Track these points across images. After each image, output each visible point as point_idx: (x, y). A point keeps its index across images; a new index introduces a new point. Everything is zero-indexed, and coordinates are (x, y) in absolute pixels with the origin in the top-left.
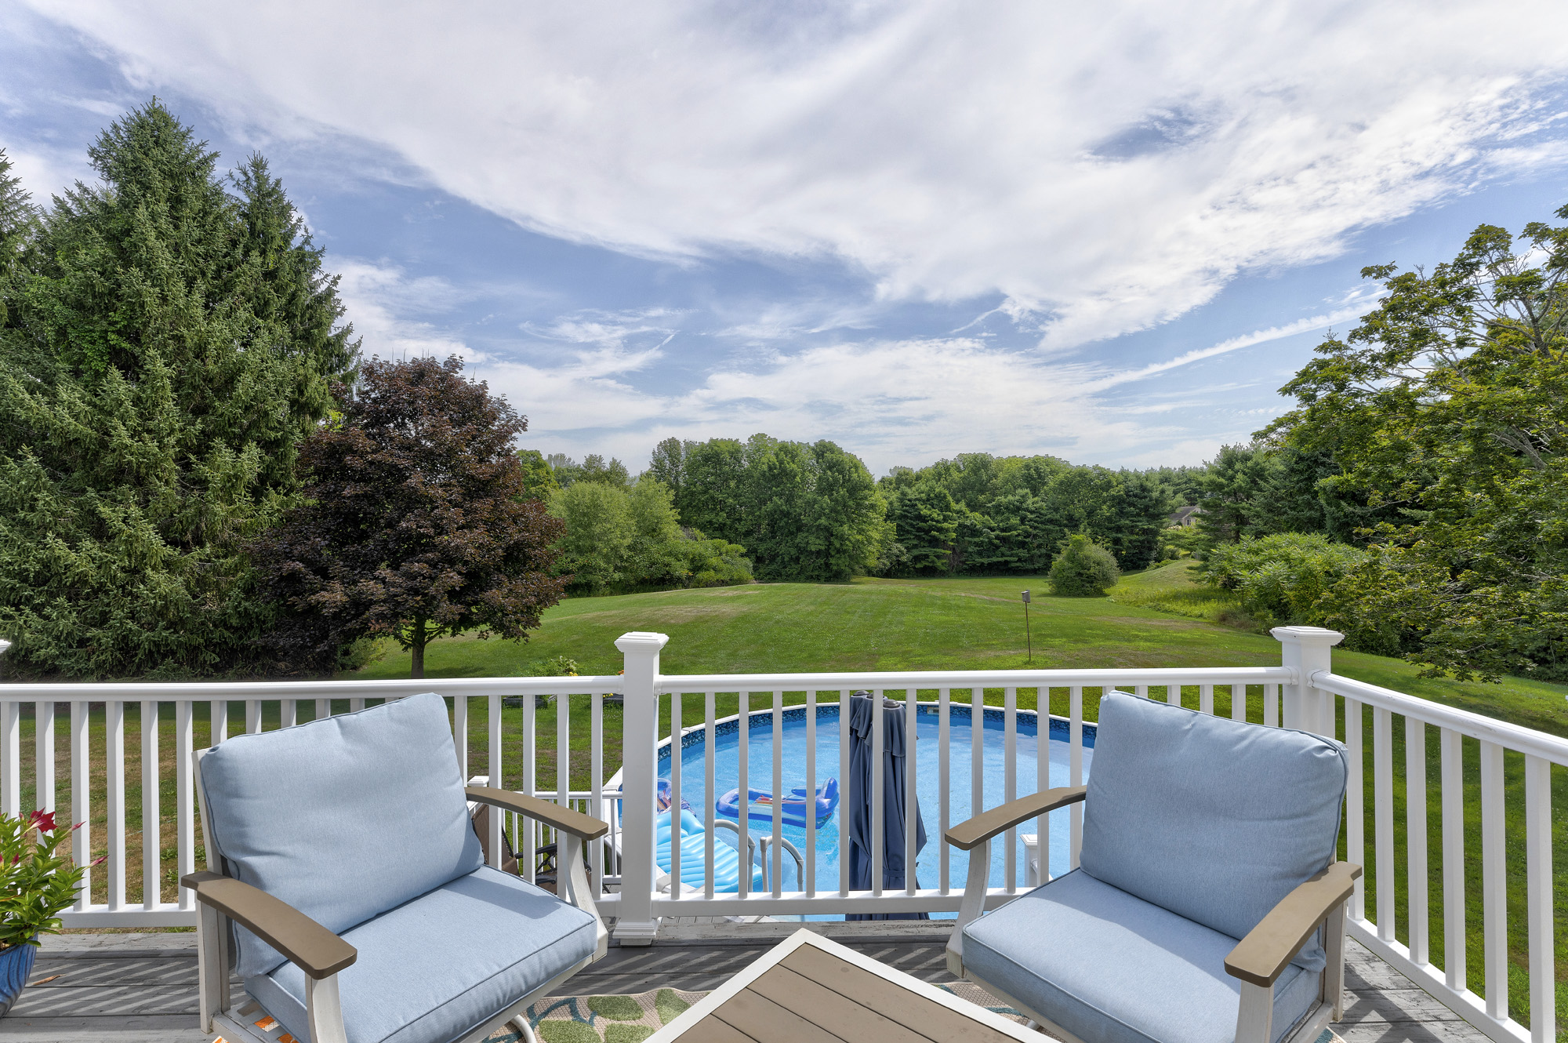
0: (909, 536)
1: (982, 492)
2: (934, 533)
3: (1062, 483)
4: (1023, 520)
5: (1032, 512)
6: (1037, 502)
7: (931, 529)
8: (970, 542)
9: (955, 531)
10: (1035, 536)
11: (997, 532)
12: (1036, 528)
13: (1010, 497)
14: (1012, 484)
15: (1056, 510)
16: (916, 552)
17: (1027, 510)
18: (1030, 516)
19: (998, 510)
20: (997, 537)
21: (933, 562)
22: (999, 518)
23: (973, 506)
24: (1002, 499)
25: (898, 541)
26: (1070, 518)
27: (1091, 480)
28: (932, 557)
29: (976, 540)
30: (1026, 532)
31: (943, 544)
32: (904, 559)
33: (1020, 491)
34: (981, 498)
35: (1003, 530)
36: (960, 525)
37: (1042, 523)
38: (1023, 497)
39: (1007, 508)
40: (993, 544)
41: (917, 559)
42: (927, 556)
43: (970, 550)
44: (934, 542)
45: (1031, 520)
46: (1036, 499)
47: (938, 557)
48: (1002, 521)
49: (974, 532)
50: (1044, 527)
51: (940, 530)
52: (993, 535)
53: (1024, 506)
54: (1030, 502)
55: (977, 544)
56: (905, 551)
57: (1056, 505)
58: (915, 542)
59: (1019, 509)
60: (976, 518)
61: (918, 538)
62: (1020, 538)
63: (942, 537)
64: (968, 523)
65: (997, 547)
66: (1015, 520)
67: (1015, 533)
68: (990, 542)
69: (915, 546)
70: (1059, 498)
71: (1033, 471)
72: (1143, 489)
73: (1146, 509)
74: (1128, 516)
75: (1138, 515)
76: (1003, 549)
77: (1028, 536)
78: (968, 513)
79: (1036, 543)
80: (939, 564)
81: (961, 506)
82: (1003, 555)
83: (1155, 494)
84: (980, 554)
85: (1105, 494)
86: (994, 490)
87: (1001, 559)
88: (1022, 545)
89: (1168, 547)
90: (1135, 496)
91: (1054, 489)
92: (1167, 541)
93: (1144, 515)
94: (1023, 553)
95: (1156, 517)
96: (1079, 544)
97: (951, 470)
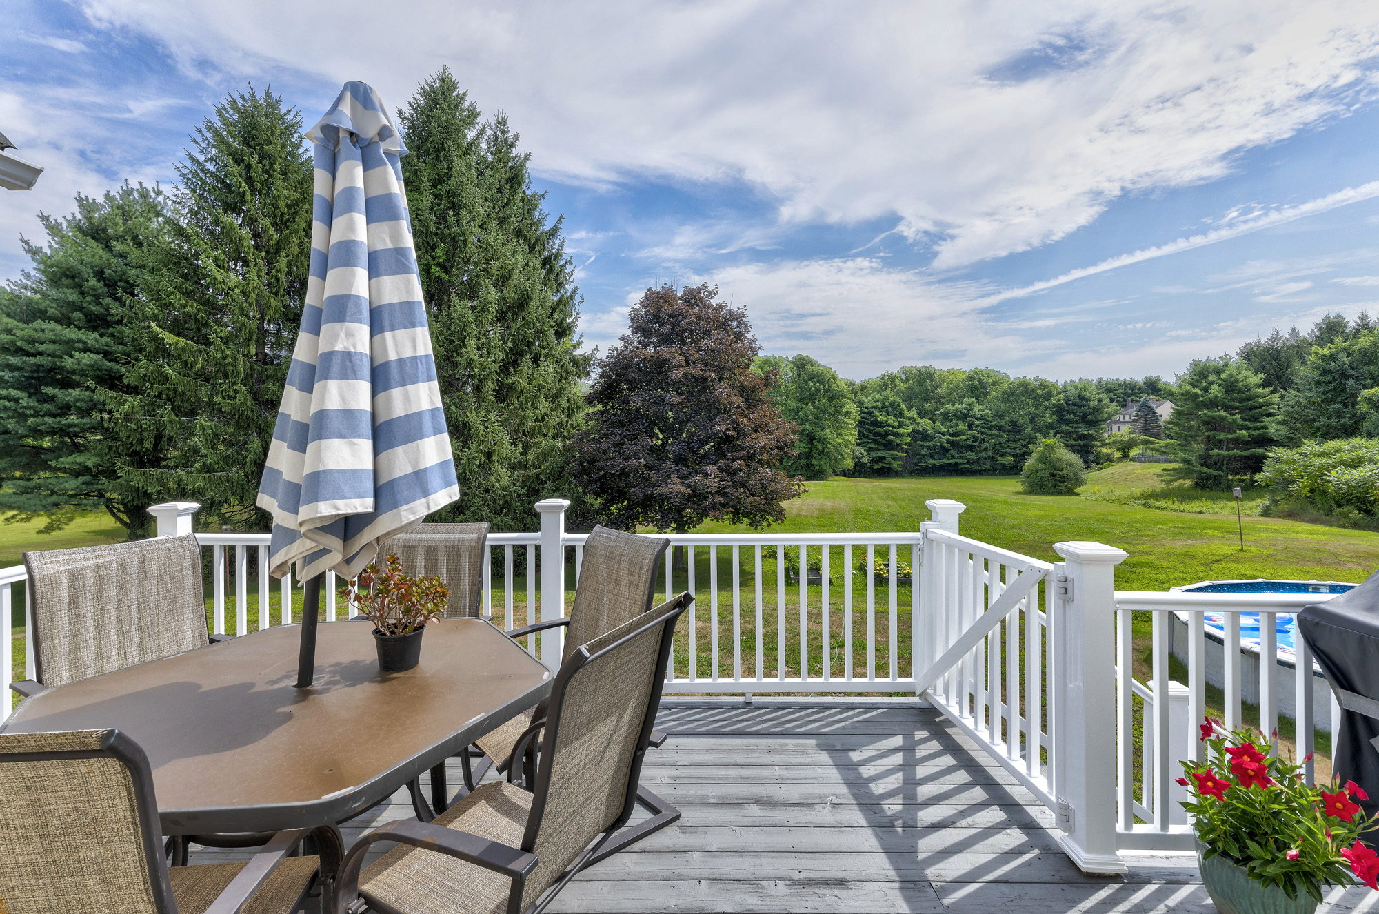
0: (866, 440)
1: (926, 400)
2: (891, 437)
3: (1005, 392)
4: (970, 426)
5: (978, 419)
6: (982, 410)
7: (887, 434)
8: (921, 445)
9: (909, 435)
10: (983, 441)
11: (948, 437)
12: (982, 433)
13: (957, 405)
14: (956, 394)
15: (1001, 417)
16: (874, 454)
17: (974, 417)
18: (977, 422)
19: (946, 417)
20: (948, 442)
21: (889, 463)
22: (949, 424)
23: (922, 414)
24: (950, 407)
25: (858, 444)
26: (1014, 424)
27: (1033, 390)
28: (889, 459)
29: (928, 443)
30: (974, 436)
31: (898, 447)
32: (865, 460)
33: (966, 400)
34: (927, 406)
35: (952, 435)
36: (913, 430)
37: (987, 428)
38: (970, 405)
39: (955, 415)
40: (944, 448)
41: (875, 461)
42: (884, 458)
43: (923, 452)
44: (889, 446)
45: (978, 426)
46: (981, 407)
47: (894, 459)
48: (951, 427)
49: (925, 436)
50: (990, 432)
51: (895, 434)
52: (944, 439)
53: (971, 413)
54: (977, 409)
55: (929, 448)
56: (865, 453)
57: (1000, 413)
58: (873, 446)
59: (966, 416)
60: (925, 424)
61: (874, 441)
62: (969, 442)
63: (898, 441)
64: (920, 428)
65: (949, 450)
66: (963, 426)
67: (965, 437)
68: (942, 446)
69: (871, 449)
70: (1002, 406)
71: (976, 382)
72: (1081, 398)
73: (1084, 417)
74: (1067, 422)
75: (1077, 422)
76: (952, 452)
77: (976, 441)
78: (919, 420)
79: (983, 446)
80: (895, 465)
81: (913, 413)
82: (953, 457)
83: (1093, 404)
84: (932, 456)
85: (1047, 403)
86: (939, 400)
87: (951, 461)
88: (971, 448)
89: (1104, 451)
90: (1074, 404)
91: (997, 398)
92: (1104, 445)
93: (1083, 422)
94: (971, 455)
95: (1094, 424)
96: (1051, 448)
97: (897, 381)
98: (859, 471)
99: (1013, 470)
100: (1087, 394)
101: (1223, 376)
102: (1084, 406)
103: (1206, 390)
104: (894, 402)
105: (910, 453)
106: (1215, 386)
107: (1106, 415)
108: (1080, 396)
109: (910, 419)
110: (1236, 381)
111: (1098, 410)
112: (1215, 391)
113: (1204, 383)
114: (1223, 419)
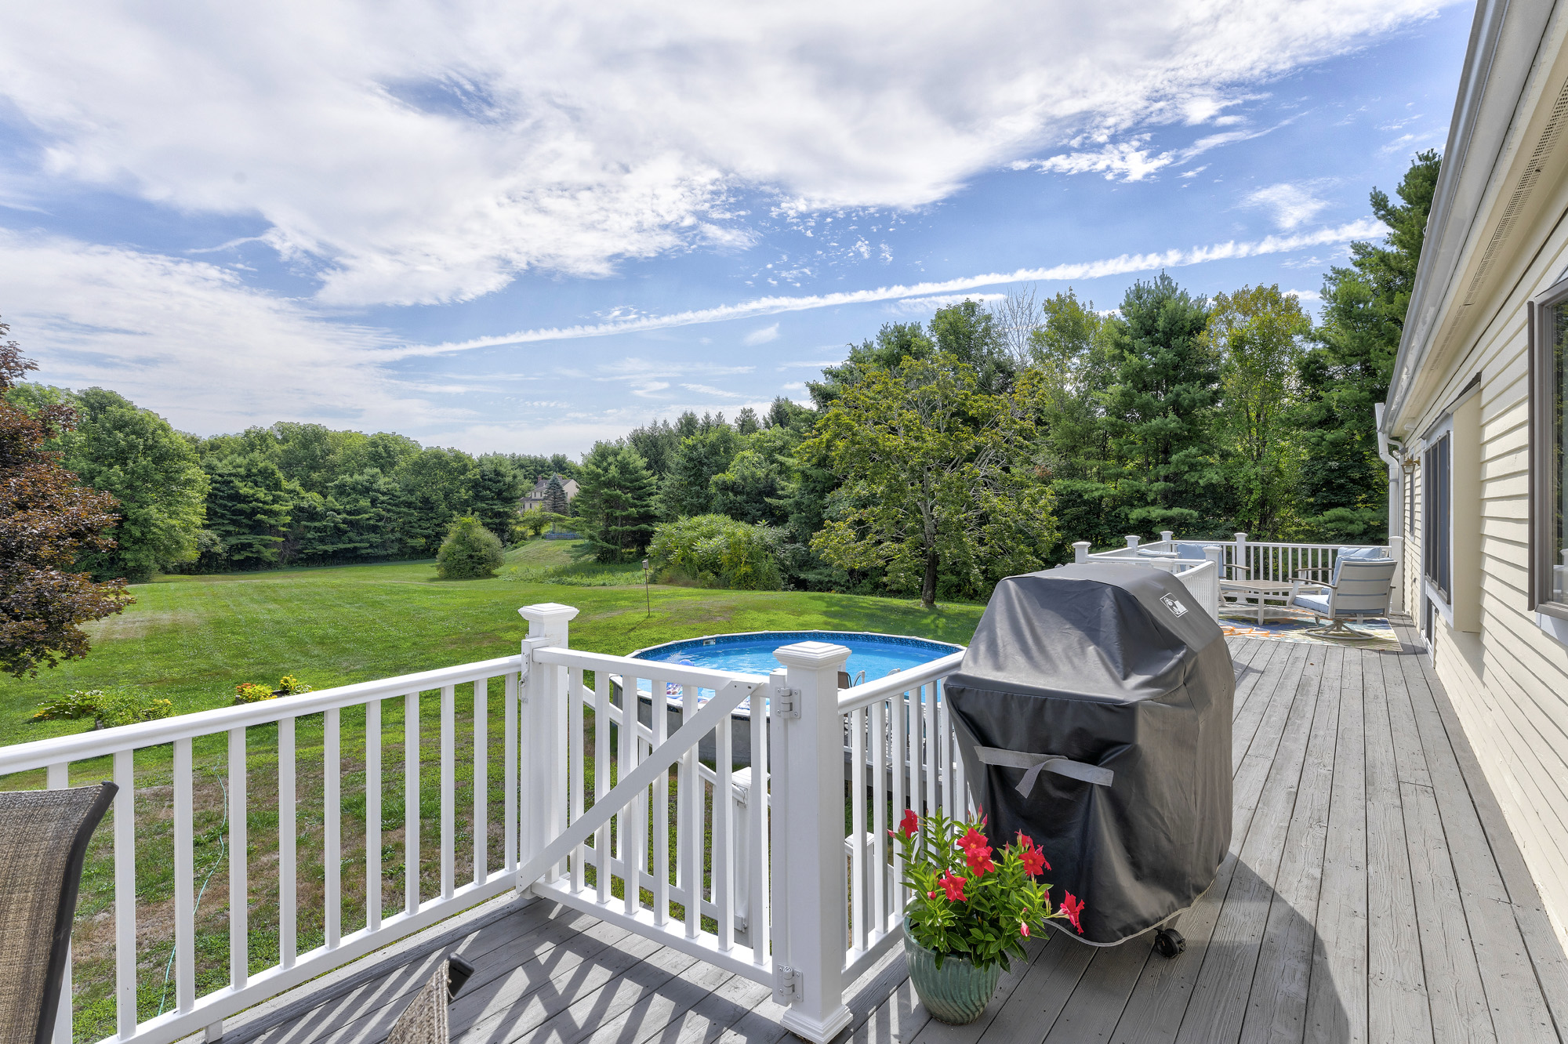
0: (221, 521)
1: (313, 468)
2: (259, 516)
3: (416, 463)
4: (374, 502)
5: (384, 494)
6: (389, 483)
7: (254, 512)
8: (306, 527)
9: (288, 513)
10: (389, 520)
11: (345, 515)
12: (389, 511)
13: (356, 477)
14: (355, 462)
15: (411, 492)
16: (233, 540)
17: (378, 491)
18: (382, 498)
19: (342, 490)
20: (344, 521)
21: (258, 552)
22: (346, 500)
23: (308, 486)
24: (347, 478)
25: (205, 527)
26: (426, 501)
27: (447, 462)
28: (257, 546)
29: (317, 524)
30: (378, 515)
31: (271, 530)
32: (218, 549)
33: (367, 470)
34: (315, 476)
35: (349, 513)
36: (295, 507)
37: (395, 505)
38: (373, 476)
39: (354, 489)
40: (339, 529)
41: (234, 549)
42: (250, 545)
43: (309, 536)
44: (258, 528)
45: (383, 502)
46: (387, 479)
47: (265, 546)
48: (348, 503)
49: (312, 514)
50: (398, 510)
51: (266, 512)
52: (339, 519)
53: (375, 486)
54: (382, 482)
55: (317, 530)
56: (218, 539)
57: (410, 487)
58: (231, 528)
59: (367, 490)
60: (313, 499)
61: (233, 522)
62: (372, 522)
63: (272, 522)
64: (305, 504)
65: (346, 532)
66: (364, 503)
67: (367, 516)
68: (336, 527)
69: (229, 533)
70: (413, 480)
71: (381, 449)
72: (497, 473)
73: (499, 493)
74: (483, 499)
75: (492, 499)
76: (351, 534)
77: (380, 520)
78: (303, 493)
79: (390, 526)
80: (268, 554)
81: (295, 484)
82: (351, 541)
83: (508, 479)
84: (322, 541)
85: (462, 477)
86: (332, 468)
87: (349, 546)
88: (374, 529)
89: (518, 529)
90: (490, 480)
91: (406, 470)
92: (518, 523)
93: (498, 498)
94: (375, 538)
95: (509, 501)
96: (468, 527)
97: (269, 441)
98: (208, 564)
99: (427, 553)
100: (502, 469)
101: (619, 458)
102: (499, 481)
103: (606, 470)
104: (266, 469)
105: (291, 537)
106: (613, 467)
107: (520, 492)
108: (495, 471)
109: (290, 492)
110: (628, 463)
111: (513, 486)
112: (613, 471)
113: (605, 464)
114: (619, 497)
